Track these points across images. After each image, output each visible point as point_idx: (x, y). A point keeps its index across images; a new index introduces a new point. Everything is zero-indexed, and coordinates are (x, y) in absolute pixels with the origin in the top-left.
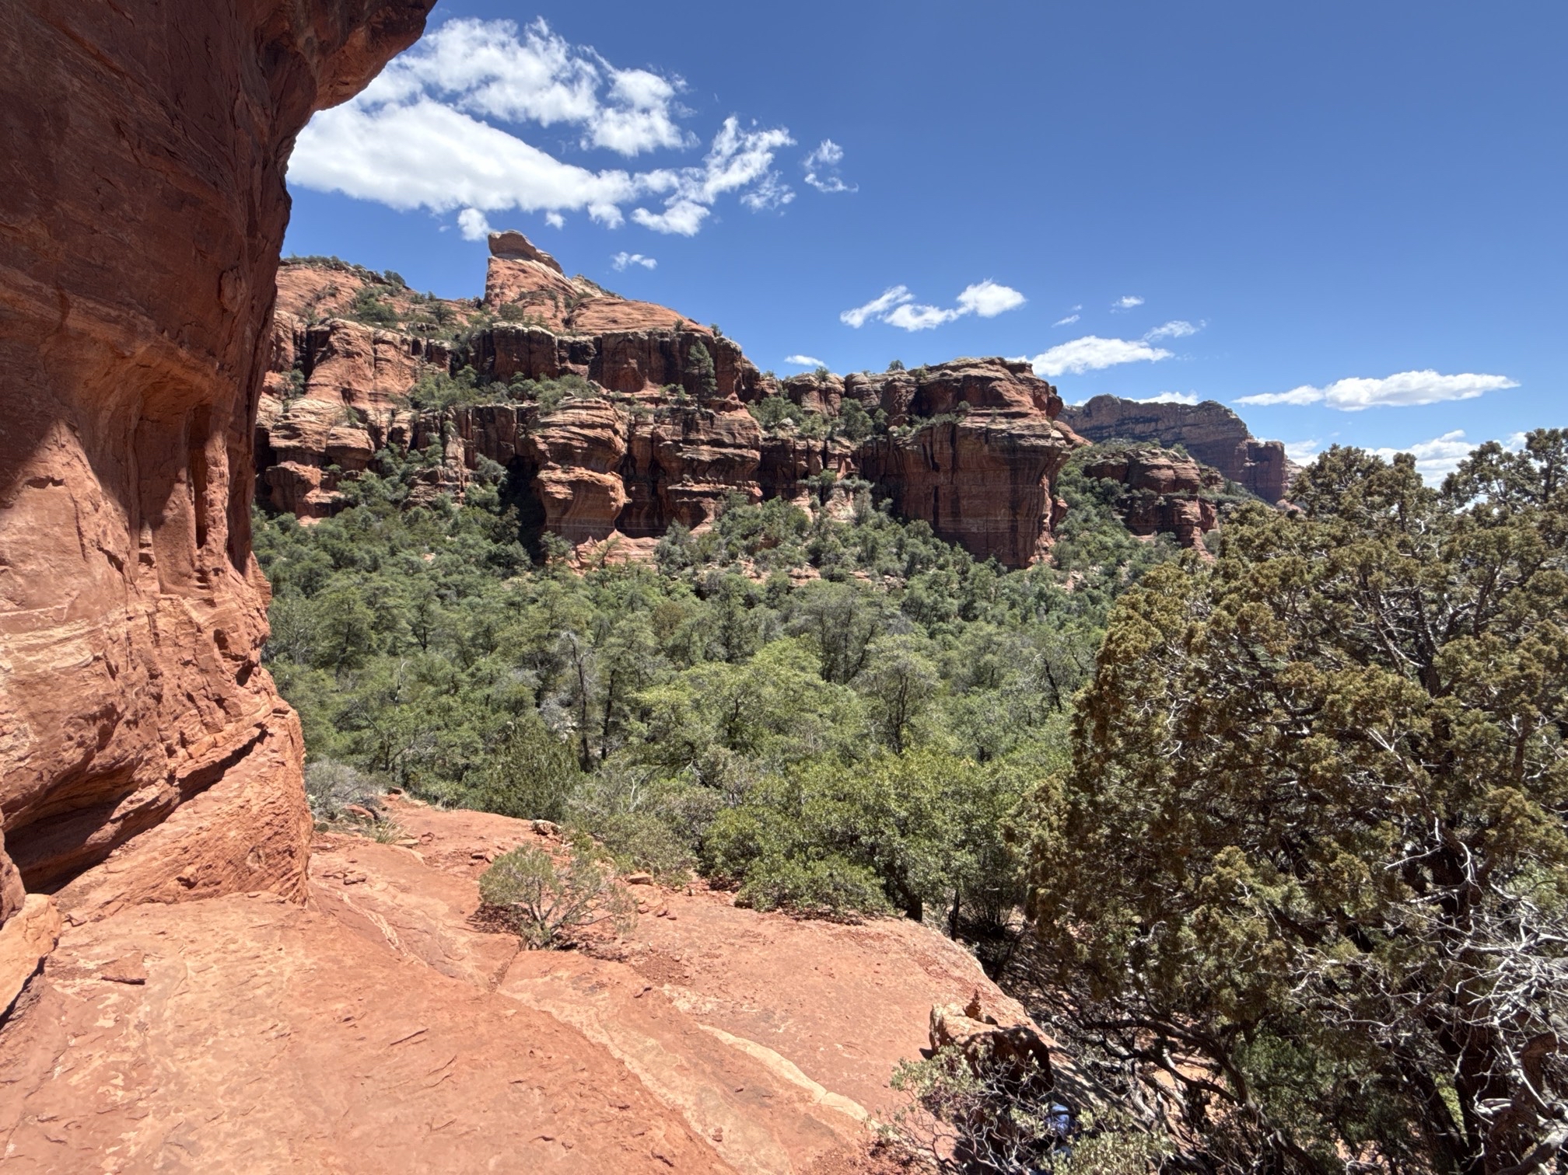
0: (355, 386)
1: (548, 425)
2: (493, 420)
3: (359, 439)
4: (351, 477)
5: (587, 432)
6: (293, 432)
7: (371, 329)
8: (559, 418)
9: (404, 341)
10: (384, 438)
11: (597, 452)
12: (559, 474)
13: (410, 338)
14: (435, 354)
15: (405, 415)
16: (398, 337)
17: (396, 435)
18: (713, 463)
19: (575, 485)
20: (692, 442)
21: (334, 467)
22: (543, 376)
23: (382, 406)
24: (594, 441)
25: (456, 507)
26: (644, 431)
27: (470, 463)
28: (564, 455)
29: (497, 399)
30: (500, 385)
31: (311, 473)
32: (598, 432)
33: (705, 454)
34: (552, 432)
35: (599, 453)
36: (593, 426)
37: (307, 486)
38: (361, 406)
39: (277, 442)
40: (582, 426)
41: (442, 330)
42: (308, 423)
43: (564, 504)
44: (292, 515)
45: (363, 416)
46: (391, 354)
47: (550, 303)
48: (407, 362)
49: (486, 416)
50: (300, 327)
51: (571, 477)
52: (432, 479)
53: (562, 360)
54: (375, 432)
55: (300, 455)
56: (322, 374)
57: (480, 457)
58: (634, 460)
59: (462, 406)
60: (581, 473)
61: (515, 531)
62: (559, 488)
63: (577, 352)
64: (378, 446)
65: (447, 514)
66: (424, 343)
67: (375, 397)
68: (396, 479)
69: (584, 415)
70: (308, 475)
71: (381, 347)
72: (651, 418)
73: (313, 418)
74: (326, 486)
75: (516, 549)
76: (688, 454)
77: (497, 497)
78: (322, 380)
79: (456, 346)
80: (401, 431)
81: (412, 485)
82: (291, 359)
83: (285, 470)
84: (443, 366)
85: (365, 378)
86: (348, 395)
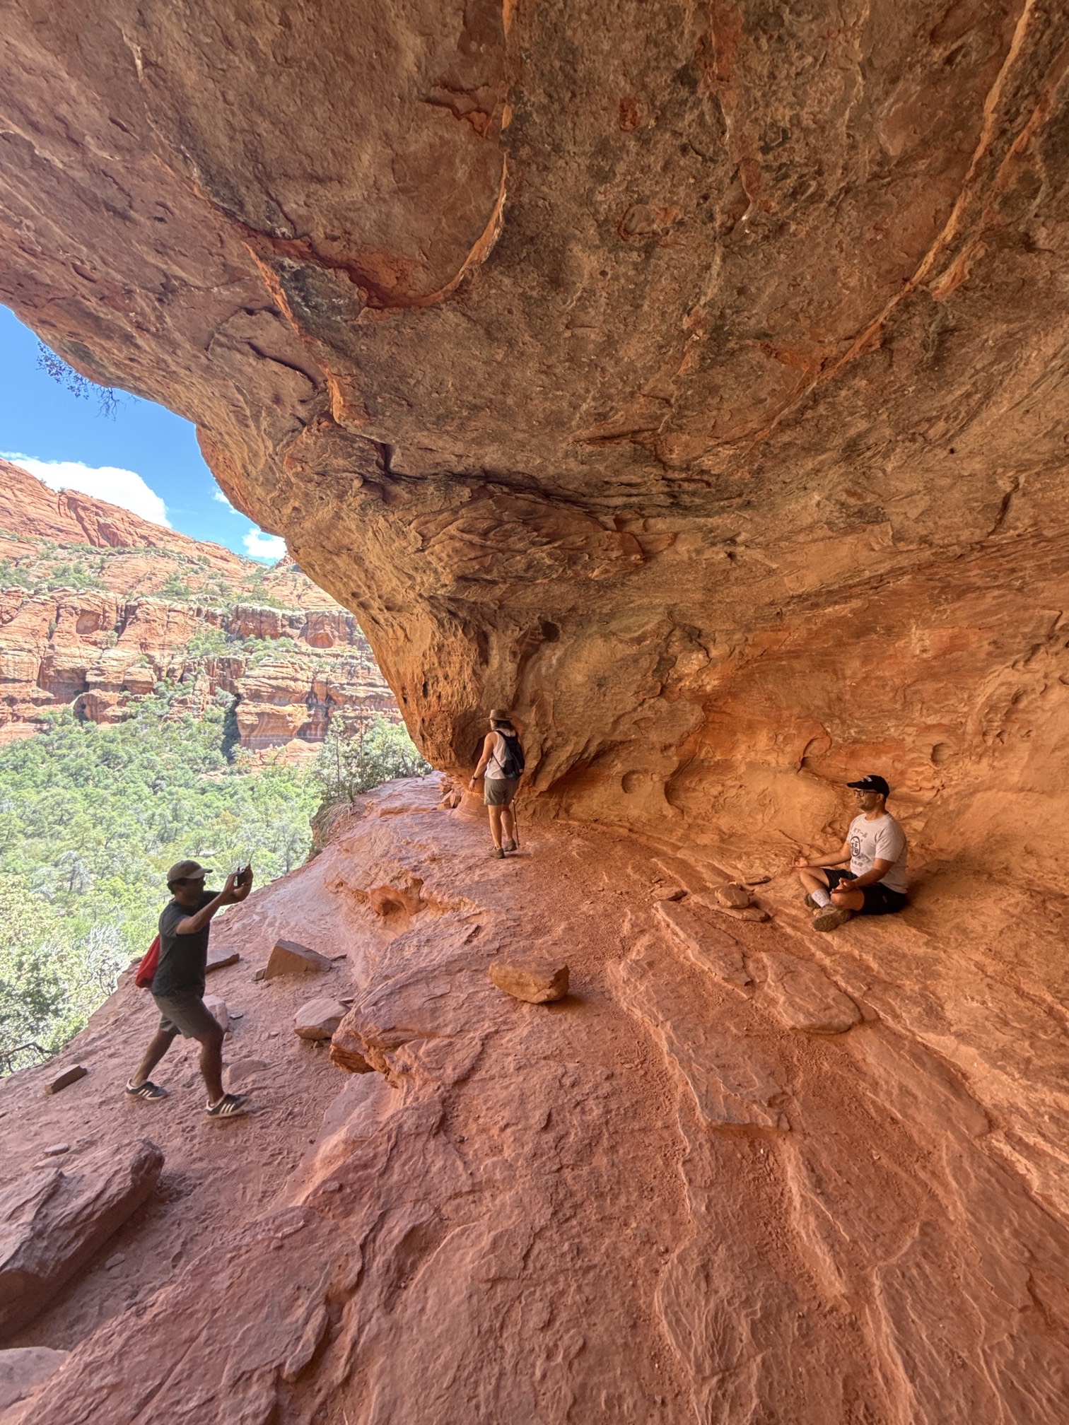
0: (150, 641)
1: (248, 677)
2: (229, 666)
3: (146, 674)
4: (136, 700)
5: (272, 682)
6: (102, 672)
7: (168, 602)
8: (256, 672)
9: (190, 609)
10: (164, 674)
11: (281, 694)
12: (251, 708)
13: (195, 607)
14: (211, 617)
15: (179, 659)
16: (186, 607)
17: (171, 672)
18: (367, 698)
19: (260, 715)
20: (353, 685)
21: (126, 693)
22: (268, 637)
23: (166, 652)
24: (278, 688)
25: (196, 721)
26: (322, 677)
27: (212, 693)
28: (256, 696)
29: (234, 651)
30: (238, 643)
31: (111, 696)
32: (279, 683)
33: (361, 692)
34: (250, 681)
35: (280, 694)
36: (276, 678)
37: (106, 705)
38: (151, 653)
39: (90, 678)
40: (269, 678)
41: (220, 599)
42: (111, 666)
43: (252, 728)
44: (94, 723)
45: (151, 660)
46: (179, 618)
47: (291, 584)
48: (190, 622)
49: (226, 663)
50: (122, 602)
51: (258, 710)
52: (183, 702)
53: (283, 626)
54: (158, 669)
55: (104, 686)
56: (129, 632)
57: (218, 689)
58: (316, 695)
59: (211, 656)
60: (266, 707)
61: (220, 743)
62: (249, 717)
63: (292, 622)
64: (159, 679)
65: (189, 725)
66: (204, 609)
67: (162, 646)
68: (165, 701)
69: (272, 672)
70: (107, 699)
71: (172, 614)
72: (328, 668)
73: (115, 663)
74: (121, 703)
75: (217, 754)
76: (349, 691)
77: (223, 716)
78: (127, 638)
79: (226, 610)
80: (173, 671)
81: (172, 706)
82: (114, 622)
83: (93, 696)
84: (214, 624)
85: (158, 635)
86: (144, 646)
